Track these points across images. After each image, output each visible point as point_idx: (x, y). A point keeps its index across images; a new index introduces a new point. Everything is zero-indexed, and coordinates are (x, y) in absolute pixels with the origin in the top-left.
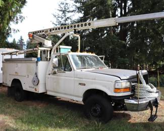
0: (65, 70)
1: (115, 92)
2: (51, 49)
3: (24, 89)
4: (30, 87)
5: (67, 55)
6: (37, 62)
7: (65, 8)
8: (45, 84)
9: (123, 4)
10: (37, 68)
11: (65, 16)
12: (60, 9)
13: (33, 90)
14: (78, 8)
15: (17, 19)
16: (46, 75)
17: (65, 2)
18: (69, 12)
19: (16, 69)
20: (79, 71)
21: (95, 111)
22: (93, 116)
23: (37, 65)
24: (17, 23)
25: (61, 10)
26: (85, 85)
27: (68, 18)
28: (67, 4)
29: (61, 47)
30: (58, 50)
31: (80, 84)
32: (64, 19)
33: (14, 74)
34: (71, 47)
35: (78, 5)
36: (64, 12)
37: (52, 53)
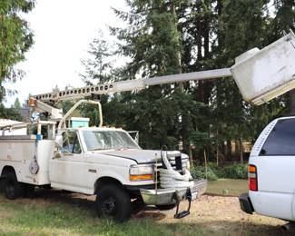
0: (73, 152)
1: (131, 180)
2: (58, 123)
3: (19, 180)
4: (27, 177)
5: (77, 130)
6: (36, 141)
7: (100, 49)
8: (48, 172)
9: (203, 39)
10: (36, 150)
11: (101, 62)
12: (92, 51)
13: (31, 182)
14: (124, 48)
15: (14, 76)
16: (49, 158)
17: (101, 39)
18: (107, 55)
19: (9, 150)
20: (90, 153)
21: (108, 206)
22: (106, 213)
23: (36, 146)
24: (14, 81)
25: (94, 53)
26: (95, 171)
27: (106, 65)
28: (104, 42)
29: (73, 119)
30: (68, 123)
31: (90, 170)
32: (98, 67)
33: (6, 158)
34: (88, 119)
35: (124, 43)
36: (98, 55)
37: (59, 127)
